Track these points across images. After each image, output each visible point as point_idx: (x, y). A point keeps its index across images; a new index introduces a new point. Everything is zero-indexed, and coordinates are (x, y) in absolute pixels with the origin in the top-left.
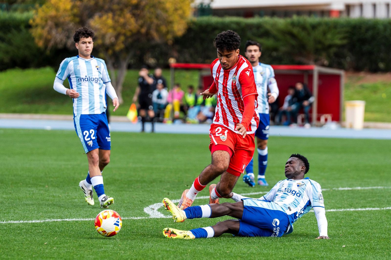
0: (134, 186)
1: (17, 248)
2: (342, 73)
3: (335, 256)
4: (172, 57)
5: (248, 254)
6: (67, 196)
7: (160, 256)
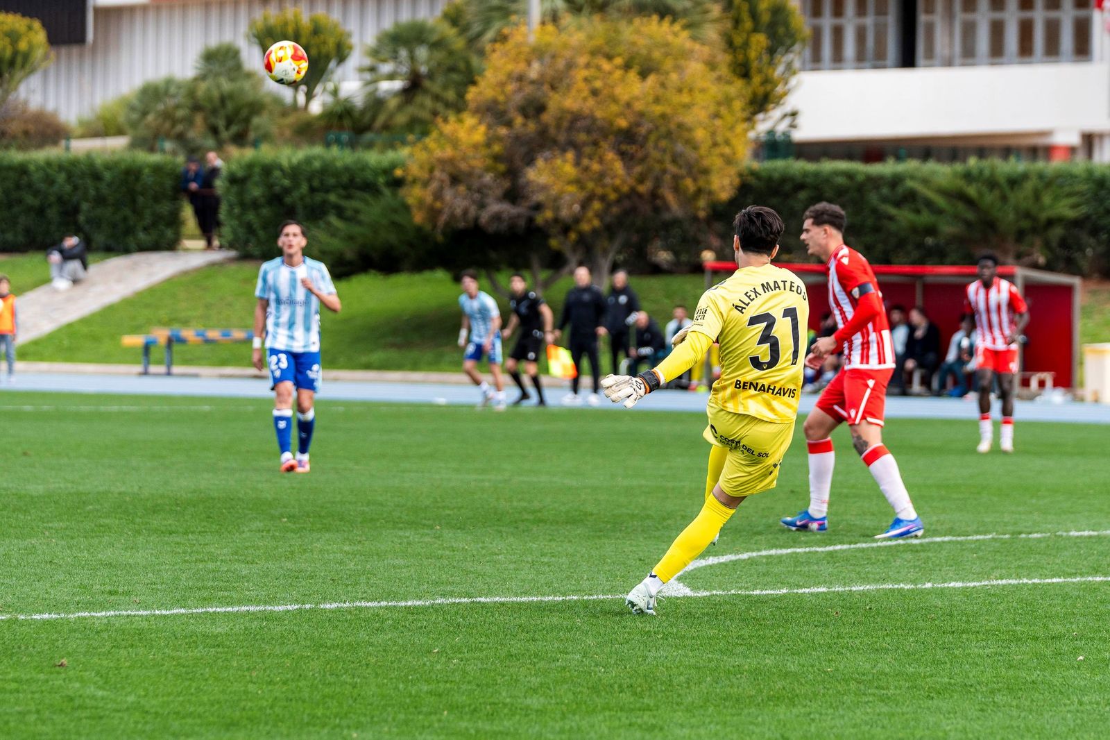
0: (627, 528)
1: (373, 660)
2: (1076, 281)
3: (1060, 680)
4: (709, 248)
5: (874, 674)
6: (482, 548)
7: (682, 678)
